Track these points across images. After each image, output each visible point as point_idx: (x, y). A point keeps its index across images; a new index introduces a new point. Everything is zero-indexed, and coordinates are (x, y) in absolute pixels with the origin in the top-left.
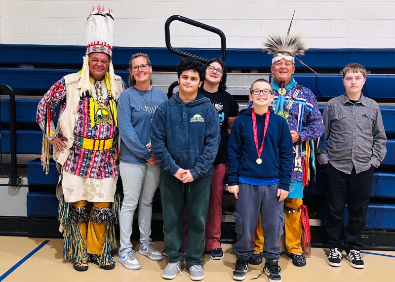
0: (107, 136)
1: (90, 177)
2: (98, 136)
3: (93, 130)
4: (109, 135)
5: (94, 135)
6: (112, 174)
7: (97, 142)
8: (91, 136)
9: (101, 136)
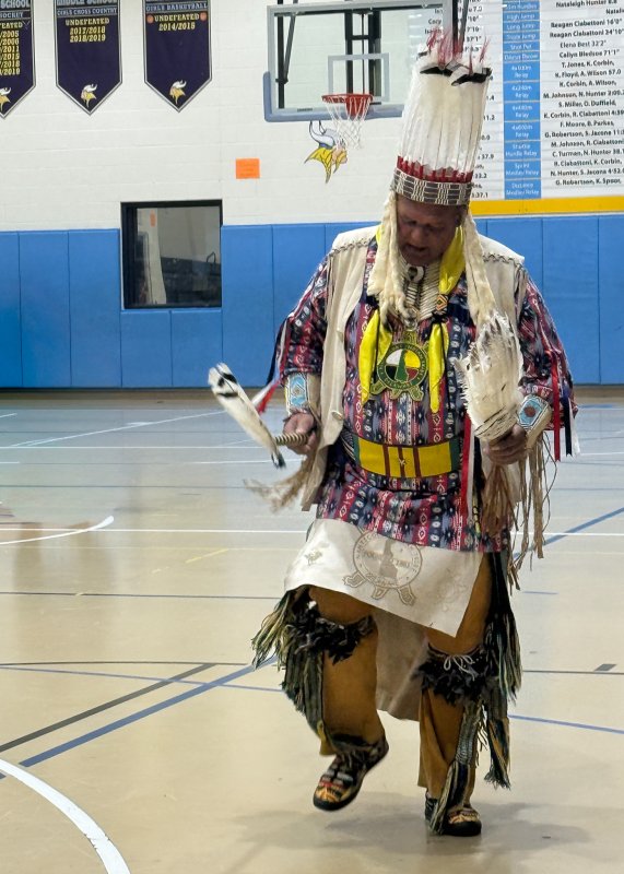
0: (419, 437)
1: (380, 531)
2: (390, 437)
3: (376, 419)
4: (426, 435)
5: (380, 432)
6: (449, 540)
7: (393, 452)
8: (371, 433)
9: (400, 437)
